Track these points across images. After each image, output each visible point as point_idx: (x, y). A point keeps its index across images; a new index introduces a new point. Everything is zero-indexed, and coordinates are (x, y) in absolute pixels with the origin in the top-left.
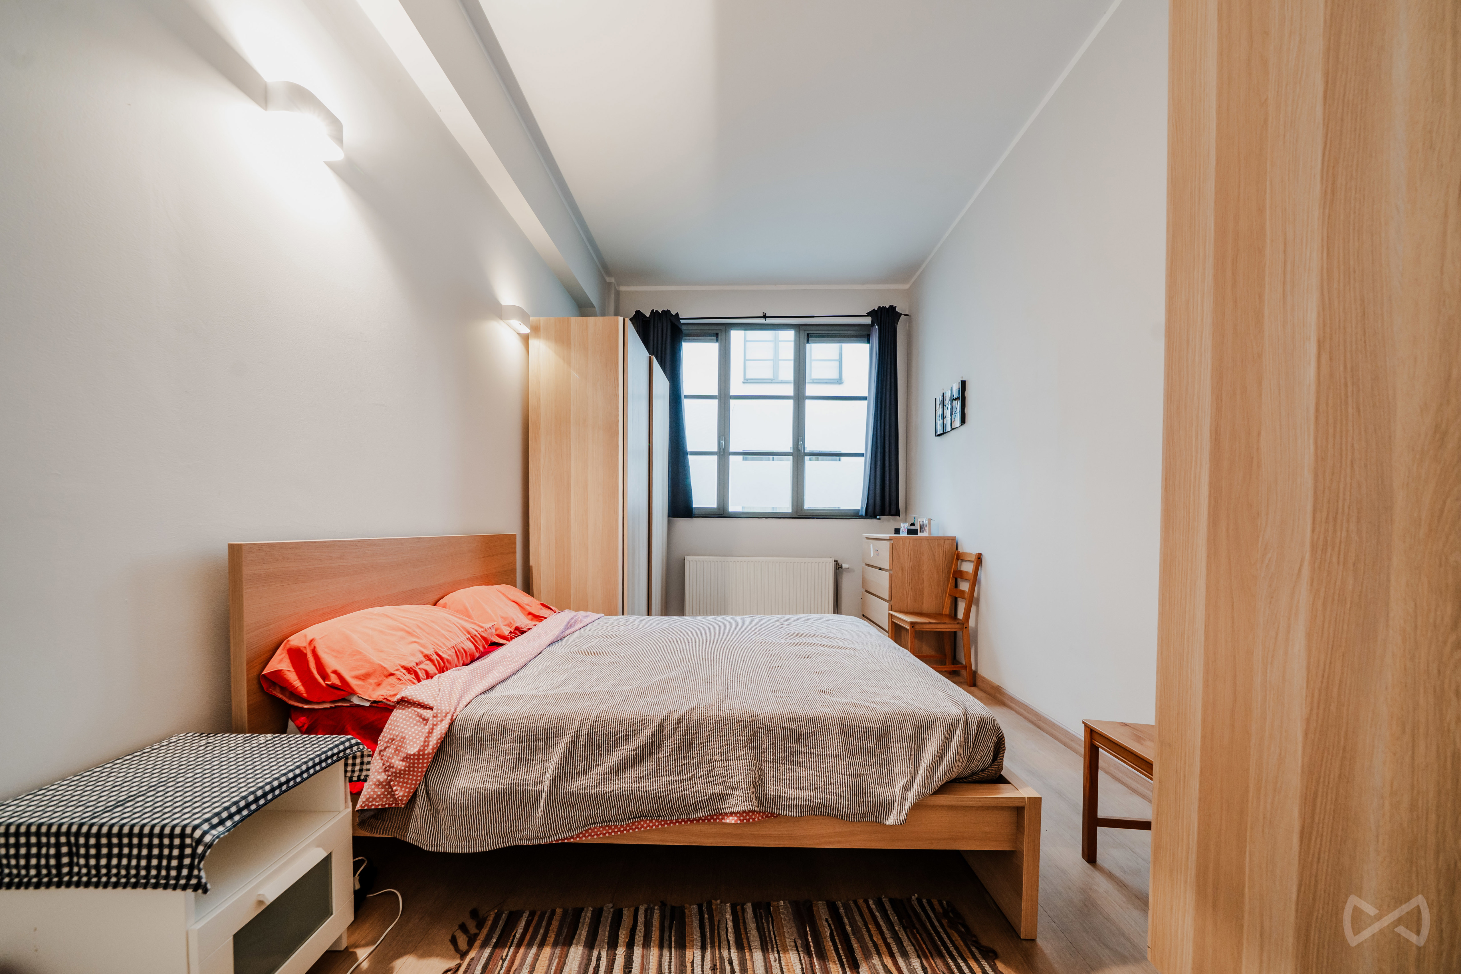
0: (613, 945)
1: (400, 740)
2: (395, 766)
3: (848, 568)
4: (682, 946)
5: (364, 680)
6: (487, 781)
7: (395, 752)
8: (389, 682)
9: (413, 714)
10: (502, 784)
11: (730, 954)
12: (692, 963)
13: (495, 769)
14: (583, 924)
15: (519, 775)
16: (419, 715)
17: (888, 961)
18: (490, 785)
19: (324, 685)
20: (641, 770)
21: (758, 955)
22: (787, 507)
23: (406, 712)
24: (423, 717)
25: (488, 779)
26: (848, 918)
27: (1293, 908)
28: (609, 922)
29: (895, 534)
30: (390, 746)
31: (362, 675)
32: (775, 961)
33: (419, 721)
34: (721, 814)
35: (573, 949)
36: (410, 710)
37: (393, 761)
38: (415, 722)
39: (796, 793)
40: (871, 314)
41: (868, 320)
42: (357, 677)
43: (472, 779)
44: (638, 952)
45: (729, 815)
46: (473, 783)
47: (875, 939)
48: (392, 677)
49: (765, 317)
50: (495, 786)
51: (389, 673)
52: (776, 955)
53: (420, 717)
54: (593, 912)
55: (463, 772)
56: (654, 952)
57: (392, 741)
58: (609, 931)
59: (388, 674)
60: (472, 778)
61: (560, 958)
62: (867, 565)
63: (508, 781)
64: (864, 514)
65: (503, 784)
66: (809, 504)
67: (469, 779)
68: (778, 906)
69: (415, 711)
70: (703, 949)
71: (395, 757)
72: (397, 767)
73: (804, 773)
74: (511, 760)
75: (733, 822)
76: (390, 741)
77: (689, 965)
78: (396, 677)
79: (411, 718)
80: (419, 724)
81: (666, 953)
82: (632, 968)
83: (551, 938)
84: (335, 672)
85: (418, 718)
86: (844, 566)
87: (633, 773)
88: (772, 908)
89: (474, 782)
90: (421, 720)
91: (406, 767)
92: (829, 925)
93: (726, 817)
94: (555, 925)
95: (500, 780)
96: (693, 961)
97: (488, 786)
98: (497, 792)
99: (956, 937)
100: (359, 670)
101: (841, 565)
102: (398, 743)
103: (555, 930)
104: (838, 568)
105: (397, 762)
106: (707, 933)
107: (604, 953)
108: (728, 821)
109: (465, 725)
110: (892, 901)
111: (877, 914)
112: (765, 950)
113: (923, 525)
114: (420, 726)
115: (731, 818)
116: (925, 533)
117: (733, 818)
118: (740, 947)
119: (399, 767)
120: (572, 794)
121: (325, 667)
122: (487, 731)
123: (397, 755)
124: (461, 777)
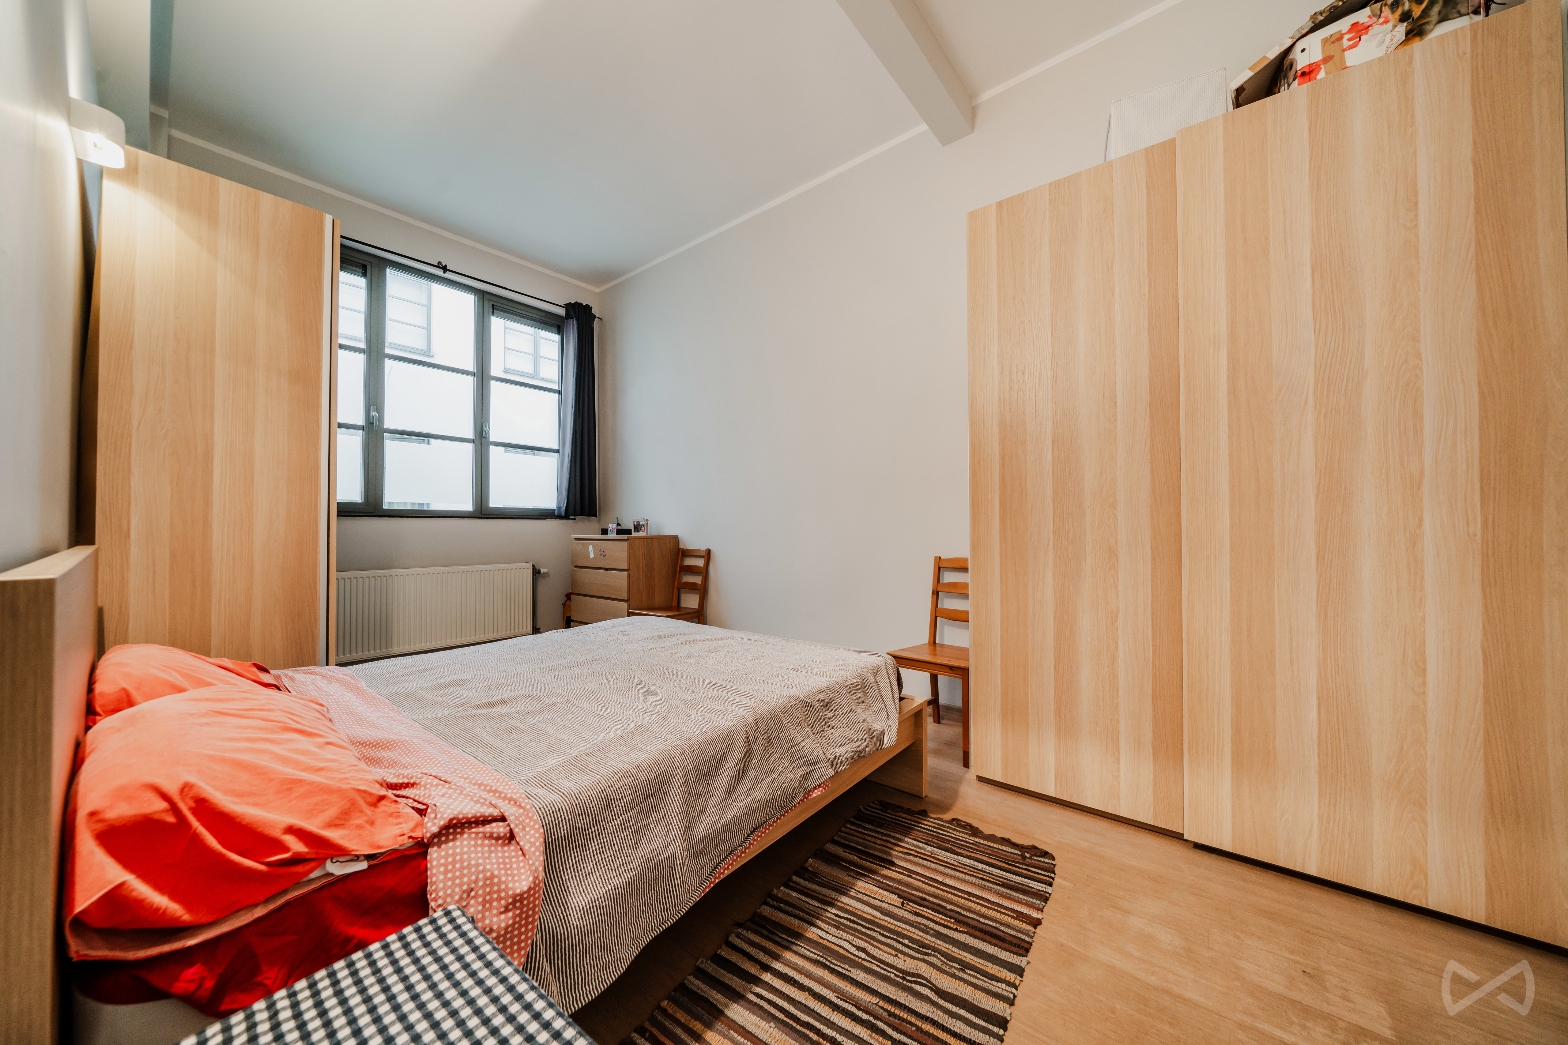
0: (756, 981)
1: (485, 885)
2: (495, 927)
3: (547, 573)
4: (799, 936)
5: (343, 825)
6: (612, 877)
7: (484, 906)
8: (385, 812)
9: (476, 839)
10: (631, 870)
11: (831, 913)
12: (821, 938)
13: (615, 858)
14: (705, 992)
15: (645, 850)
16: (488, 835)
17: (898, 849)
18: (618, 879)
19: (262, 867)
20: (747, 783)
21: (845, 899)
22: (468, 506)
23: (462, 842)
24: (495, 835)
25: (611, 874)
26: (852, 842)
27: (1053, 702)
28: (722, 971)
29: (602, 534)
30: (468, 904)
31: (337, 818)
32: (857, 894)
33: (492, 844)
34: (810, 791)
35: (729, 1013)
36: (465, 836)
37: (487, 922)
38: (486, 849)
39: (843, 750)
40: (569, 307)
41: (562, 312)
42: (330, 825)
43: (591, 886)
44: (778, 966)
45: (817, 787)
46: (595, 891)
47: (878, 843)
48: (383, 802)
49: (445, 269)
50: (627, 876)
51: (378, 798)
52: (853, 890)
53: (491, 837)
54: (696, 977)
55: (572, 885)
56: (788, 955)
57: (469, 895)
58: (734, 975)
59: (375, 800)
60: (589, 885)
61: (730, 1028)
62: (576, 567)
63: (635, 864)
64: (563, 514)
65: (633, 870)
66: (495, 501)
67: (587, 890)
68: (811, 865)
69: (477, 833)
70: (813, 924)
71: (487, 914)
72: (499, 927)
73: (837, 733)
74: (629, 836)
75: (819, 793)
76: (465, 896)
77: (821, 941)
78: (390, 800)
79: (476, 845)
80: (493, 848)
81: (795, 948)
82: (793, 978)
83: (698, 1026)
84: (291, 830)
85: (486, 842)
86: (542, 570)
87: (741, 789)
88: (809, 868)
89: (596, 889)
90: (493, 842)
91: (514, 918)
92: (851, 854)
93: (811, 793)
94: (682, 1016)
95: (627, 867)
96: (819, 936)
97: (617, 881)
98: (630, 883)
99: (902, 815)
100: (323, 811)
101: (539, 570)
102: (484, 891)
103: (689, 1018)
104: (536, 572)
105: (495, 919)
106: (799, 914)
107: (758, 990)
108: (814, 795)
109: (555, 820)
110: (854, 817)
111: (860, 830)
112: (845, 894)
113: (639, 525)
114: (496, 852)
115: (816, 791)
116: (641, 532)
117: (818, 790)
118: (832, 905)
119: (503, 925)
120: (702, 840)
121: (260, 830)
122: (587, 814)
123: (489, 910)
124: (573, 893)
